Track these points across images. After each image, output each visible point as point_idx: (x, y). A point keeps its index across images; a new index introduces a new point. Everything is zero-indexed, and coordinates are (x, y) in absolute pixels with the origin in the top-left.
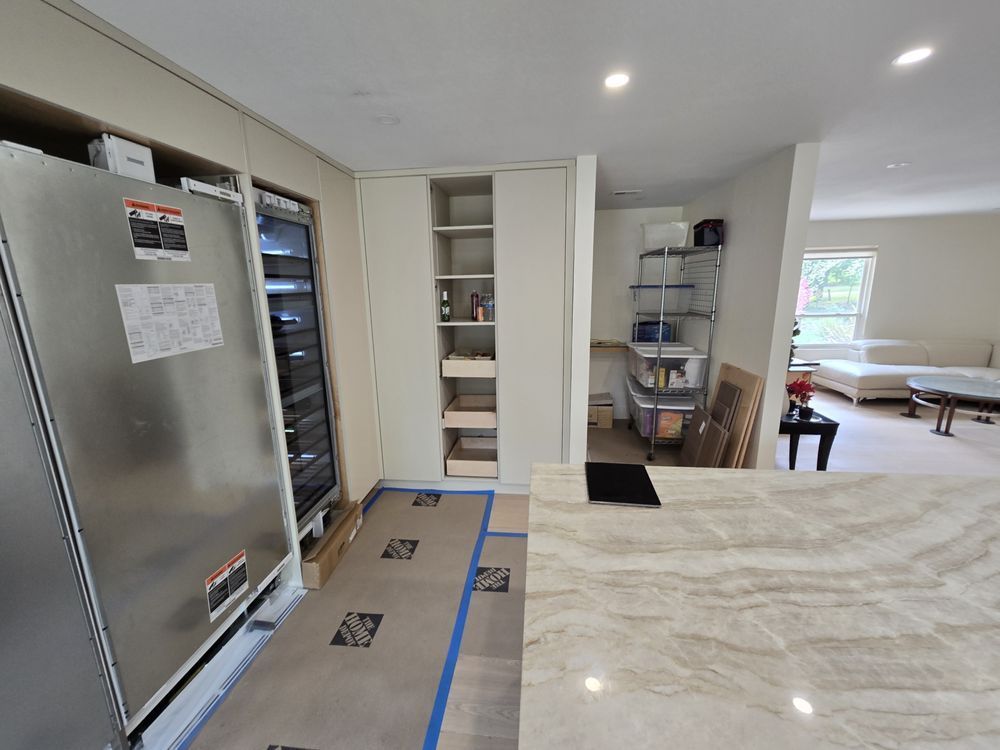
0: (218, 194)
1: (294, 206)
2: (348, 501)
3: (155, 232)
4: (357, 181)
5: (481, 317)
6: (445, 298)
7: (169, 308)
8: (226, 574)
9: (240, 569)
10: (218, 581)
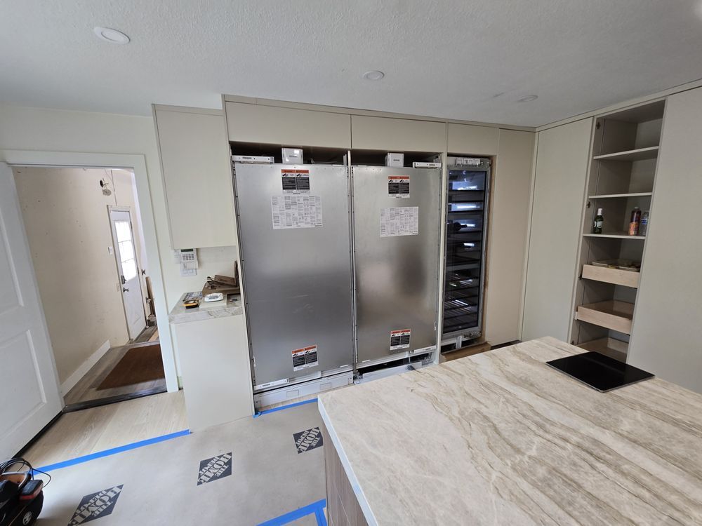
0: (428, 166)
1: (477, 162)
2: (484, 339)
3: (397, 187)
4: (537, 134)
5: (632, 232)
6: (599, 214)
7: (397, 217)
8: (400, 334)
9: (406, 336)
10: (396, 335)
